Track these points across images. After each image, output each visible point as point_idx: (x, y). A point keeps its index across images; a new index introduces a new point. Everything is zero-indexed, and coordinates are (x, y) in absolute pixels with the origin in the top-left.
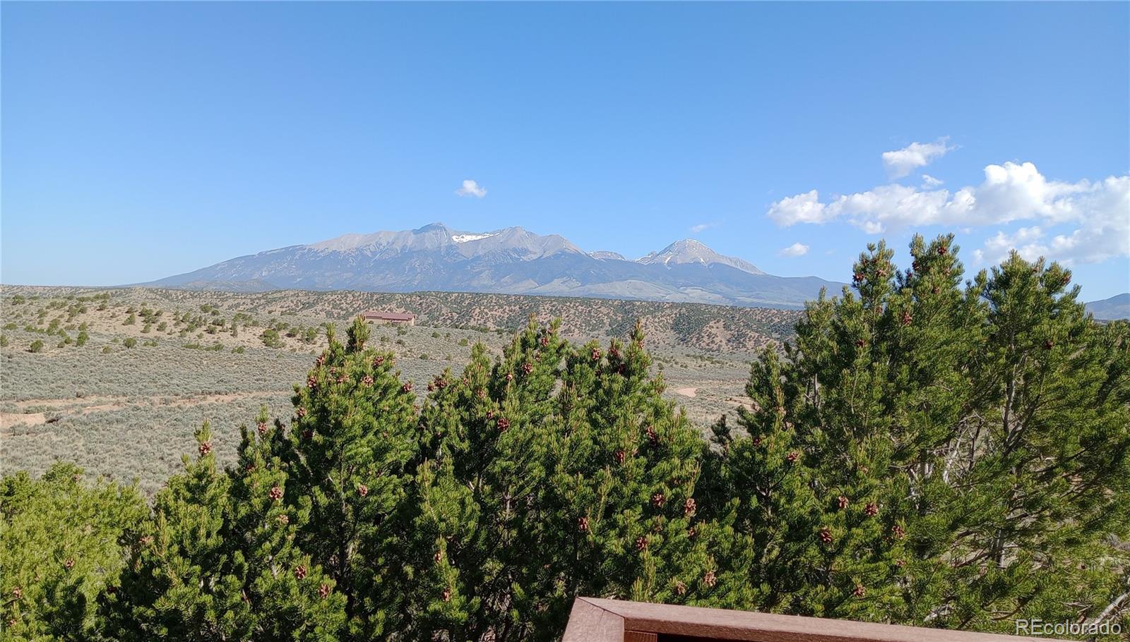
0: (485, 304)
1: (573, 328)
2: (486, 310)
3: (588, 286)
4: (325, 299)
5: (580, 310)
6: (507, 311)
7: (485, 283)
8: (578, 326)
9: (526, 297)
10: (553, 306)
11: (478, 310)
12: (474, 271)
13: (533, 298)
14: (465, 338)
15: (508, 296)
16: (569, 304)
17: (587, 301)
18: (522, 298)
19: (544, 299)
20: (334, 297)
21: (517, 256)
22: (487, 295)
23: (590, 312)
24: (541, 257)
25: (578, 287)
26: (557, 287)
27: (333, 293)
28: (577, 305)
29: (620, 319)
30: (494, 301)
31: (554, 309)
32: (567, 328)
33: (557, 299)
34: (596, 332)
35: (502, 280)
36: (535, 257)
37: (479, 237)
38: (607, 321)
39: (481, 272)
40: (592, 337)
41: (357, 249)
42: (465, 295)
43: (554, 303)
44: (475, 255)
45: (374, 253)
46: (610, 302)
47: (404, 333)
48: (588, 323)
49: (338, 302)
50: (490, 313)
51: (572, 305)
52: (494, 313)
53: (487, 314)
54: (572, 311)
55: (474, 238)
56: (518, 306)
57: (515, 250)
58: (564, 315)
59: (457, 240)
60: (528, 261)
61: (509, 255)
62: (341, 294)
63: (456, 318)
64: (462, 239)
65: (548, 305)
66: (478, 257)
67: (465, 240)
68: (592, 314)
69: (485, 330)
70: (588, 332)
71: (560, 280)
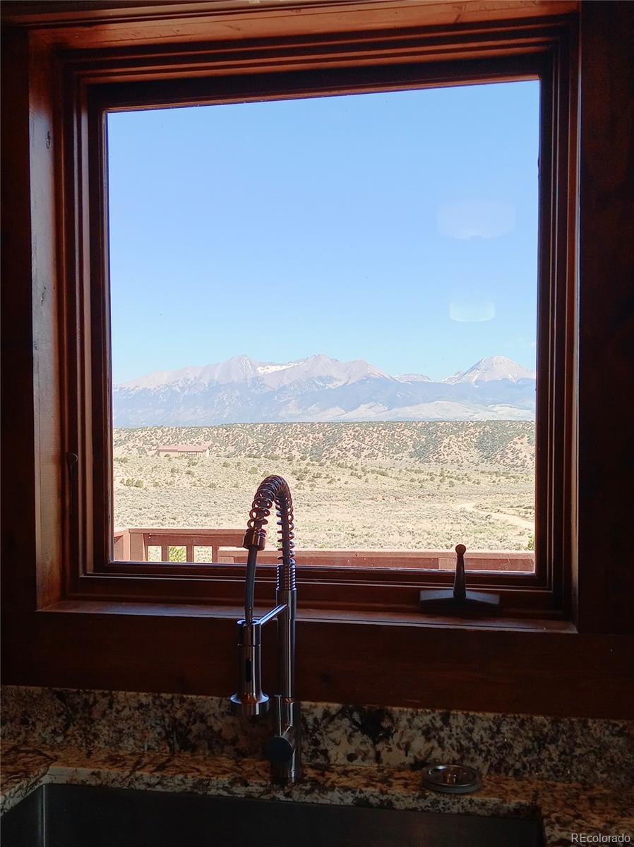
0: (290, 433)
1: (377, 452)
2: (290, 439)
3: (395, 410)
4: (136, 435)
5: (383, 434)
6: (311, 438)
7: (293, 412)
8: (382, 450)
9: (329, 424)
10: (356, 432)
11: (282, 439)
12: (281, 401)
13: (336, 424)
14: (255, 466)
15: (313, 424)
16: (371, 429)
17: (390, 425)
18: (326, 425)
19: (347, 424)
20: (144, 433)
21: (322, 384)
22: (291, 423)
23: (393, 435)
24: (347, 383)
25: (384, 411)
26: (365, 413)
27: (143, 429)
28: (380, 429)
29: (423, 440)
30: (299, 430)
31: (357, 434)
32: (370, 452)
33: (360, 424)
34: (400, 455)
35: (309, 409)
36: (340, 384)
37: (284, 367)
38: (410, 443)
39: (288, 402)
40: (396, 459)
41: (167, 386)
42: (270, 425)
43: (357, 428)
44: (281, 386)
45: (183, 389)
46: (414, 425)
47: (194, 464)
48: (391, 446)
49: (148, 438)
50: (294, 442)
51: (374, 430)
52: (298, 441)
53: (291, 443)
54: (375, 435)
55: (279, 368)
56: (321, 434)
57: (320, 378)
58: (367, 439)
59: (262, 372)
60: (334, 388)
61: (314, 383)
62: (150, 430)
63: (262, 448)
64: (267, 370)
65: (351, 431)
66: (284, 387)
67: (269, 371)
68: (396, 437)
69: (276, 458)
70: (392, 455)
71: (367, 406)
